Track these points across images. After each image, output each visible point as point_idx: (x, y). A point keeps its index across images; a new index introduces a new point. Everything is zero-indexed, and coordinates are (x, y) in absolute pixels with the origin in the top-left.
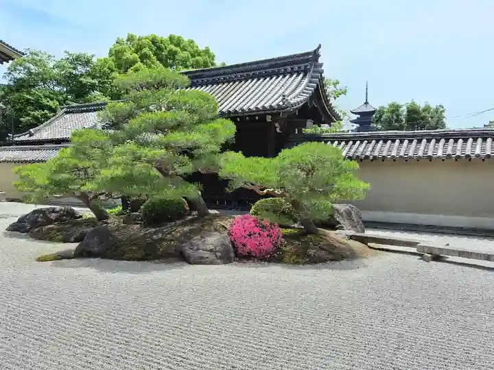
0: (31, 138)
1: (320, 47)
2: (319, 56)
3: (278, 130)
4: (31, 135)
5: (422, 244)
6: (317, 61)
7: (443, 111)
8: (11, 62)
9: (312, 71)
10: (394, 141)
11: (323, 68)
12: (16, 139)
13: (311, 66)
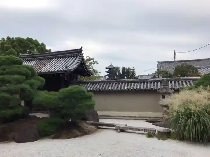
1: (82, 47)
2: (82, 51)
3: (66, 79)
5: (117, 126)
6: (81, 52)
7: (134, 69)
9: (79, 56)
10: (110, 84)
11: (83, 55)
13: (79, 54)
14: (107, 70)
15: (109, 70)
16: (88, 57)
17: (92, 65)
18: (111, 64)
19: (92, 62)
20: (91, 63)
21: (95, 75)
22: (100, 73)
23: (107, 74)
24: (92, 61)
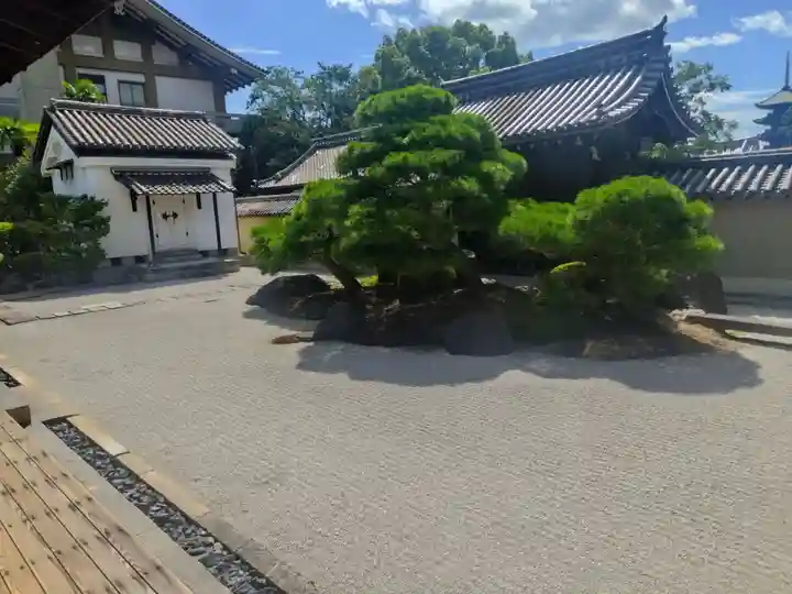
0: (280, 184)
1: (665, 20)
3: (595, 156)
4: (279, 180)
8: (253, 84)
12: (263, 186)
13: (650, 53)
14: (764, 114)
15: (771, 111)
16: (683, 64)
17: (702, 94)
18: (787, 81)
19: (701, 82)
20: (695, 89)
21: (712, 138)
22: (734, 126)
23: (763, 129)
24: (702, 77)
